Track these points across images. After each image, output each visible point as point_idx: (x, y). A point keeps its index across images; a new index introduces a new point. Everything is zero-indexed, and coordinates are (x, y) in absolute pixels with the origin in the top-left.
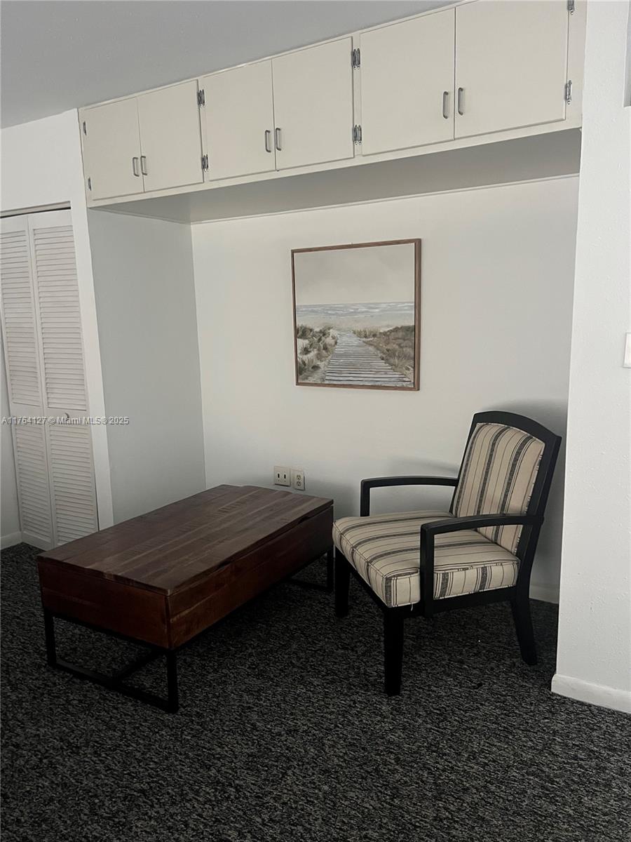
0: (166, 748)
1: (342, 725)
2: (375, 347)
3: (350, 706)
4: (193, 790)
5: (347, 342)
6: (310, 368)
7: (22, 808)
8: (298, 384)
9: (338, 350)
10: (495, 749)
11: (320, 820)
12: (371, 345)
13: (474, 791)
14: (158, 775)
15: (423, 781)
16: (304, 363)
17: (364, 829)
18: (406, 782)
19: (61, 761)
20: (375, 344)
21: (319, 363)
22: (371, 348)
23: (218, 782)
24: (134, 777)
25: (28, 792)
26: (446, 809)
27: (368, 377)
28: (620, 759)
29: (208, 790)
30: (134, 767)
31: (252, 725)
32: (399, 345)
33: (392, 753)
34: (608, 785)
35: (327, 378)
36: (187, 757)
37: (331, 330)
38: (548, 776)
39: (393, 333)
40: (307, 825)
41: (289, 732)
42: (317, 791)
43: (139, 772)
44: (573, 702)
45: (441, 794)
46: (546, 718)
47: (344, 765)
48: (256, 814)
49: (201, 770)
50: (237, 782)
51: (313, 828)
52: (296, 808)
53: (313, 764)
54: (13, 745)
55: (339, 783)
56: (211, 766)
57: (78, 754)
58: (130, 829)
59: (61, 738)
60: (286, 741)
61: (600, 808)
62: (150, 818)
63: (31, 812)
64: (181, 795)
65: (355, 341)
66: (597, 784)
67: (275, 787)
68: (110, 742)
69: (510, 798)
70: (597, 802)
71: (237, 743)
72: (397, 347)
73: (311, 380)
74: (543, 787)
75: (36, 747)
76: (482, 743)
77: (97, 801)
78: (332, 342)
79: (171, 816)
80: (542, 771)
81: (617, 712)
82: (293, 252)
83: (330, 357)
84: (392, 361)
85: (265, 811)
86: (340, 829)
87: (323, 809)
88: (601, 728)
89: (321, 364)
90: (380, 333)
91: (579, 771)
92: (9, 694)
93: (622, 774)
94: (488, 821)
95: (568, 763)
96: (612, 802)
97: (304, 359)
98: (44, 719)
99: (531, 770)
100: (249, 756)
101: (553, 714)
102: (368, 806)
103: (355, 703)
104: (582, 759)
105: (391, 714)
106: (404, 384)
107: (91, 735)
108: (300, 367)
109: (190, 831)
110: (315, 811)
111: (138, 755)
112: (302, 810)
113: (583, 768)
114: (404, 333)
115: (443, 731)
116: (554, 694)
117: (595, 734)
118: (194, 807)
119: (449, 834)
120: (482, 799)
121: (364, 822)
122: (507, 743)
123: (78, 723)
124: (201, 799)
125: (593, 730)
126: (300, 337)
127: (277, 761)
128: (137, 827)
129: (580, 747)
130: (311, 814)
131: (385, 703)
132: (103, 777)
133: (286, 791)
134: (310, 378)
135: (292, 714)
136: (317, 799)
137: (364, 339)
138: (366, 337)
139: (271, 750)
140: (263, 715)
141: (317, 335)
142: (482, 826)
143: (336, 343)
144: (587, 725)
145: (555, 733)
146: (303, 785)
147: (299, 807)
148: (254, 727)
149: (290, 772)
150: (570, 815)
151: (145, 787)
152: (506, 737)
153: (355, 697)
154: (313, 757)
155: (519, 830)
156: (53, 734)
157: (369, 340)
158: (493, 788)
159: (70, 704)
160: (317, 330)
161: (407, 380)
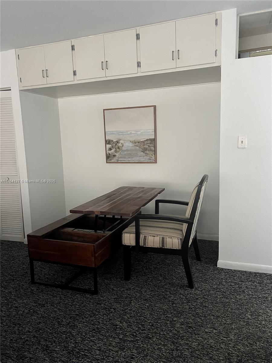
0: (81, 300)
1: (147, 285)
2: (139, 147)
3: (147, 279)
4: (97, 312)
5: (128, 145)
6: (112, 156)
7: (28, 327)
8: (107, 162)
9: (124, 148)
10: (203, 286)
11: (149, 314)
12: (138, 146)
13: (200, 299)
14: (81, 309)
15: (181, 298)
16: (109, 154)
17: (166, 315)
18: (175, 299)
19: (38, 309)
20: (139, 146)
21: (116, 154)
22: (137, 148)
23: (106, 308)
24: (71, 311)
25: (28, 321)
26: (192, 305)
27: (136, 159)
28: (245, 284)
29: (103, 311)
30: (70, 308)
31: (112, 289)
32: (149, 146)
33: (168, 291)
34: (243, 292)
35: (119, 160)
36: (90, 302)
37: (121, 141)
38: (223, 292)
39: (146, 142)
40: (145, 316)
41: (127, 290)
42: (144, 306)
43: (73, 309)
44: (225, 269)
45: (189, 301)
46: (218, 275)
47: (151, 297)
48: (125, 316)
49: (98, 305)
50: (113, 307)
51: (147, 317)
52: (139, 312)
53: (140, 298)
54: (14, 307)
55: (152, 303)
56: (101, 304)
57: (44, 307)
58: (77, 327)
59: (34, 302)
60: (127, 292)
61: (243, 298)
62: (84, 322)
63: (33, 328)
64: (93, 314)
65: (131, 145)
66: (240, 292)
67: (128, 307)
68: (56, 301)
69: (213, 299)
70: (242, 296)
71: (108, 295)
72: (148, 147)
73: (113, 161)
74: (222, 295)
75: (25, 307)
76: (198, 285)
77: (59, 320)
78: (121, 145)
79: (92, 321)
80: (221, 290)
81: (241, 271)
82: (104, 110)
83: (120, 152)
84: (146, 152)
85: (128, 314)
86: (157, 316)
87: (149, 311)
88: (237, 276)
89: (117, 154)
90: (141, 142)
91: (233, 289)
92: (4, 290)
93: (248, 288)
94: (208, 307)
95: (229, 287)
96: (246, 296)
97: (109, 153)
98: (24, 297)
99: (217, 290)
100: (115, 299)
101: (220, 273)
102: (164, 308)
103: (149, 278)
104: (233, 285)
105: (163, 280)
106: (151, 161)
107: (47, 300)
108: (108, 156)
109: (101, 324)
110: (146, 312)
111: (70, 304)
112: (141, 312)
113: (234, 288)
114: (150, 142)
115: (184, 283)
116: (218, 268)
117: (235, 278)
118: (100, 317)
119: (195, 312)
120: (204, 301)
121: (165, 313)
122: (207, 284)
123: (39, 297)
124: (101, 314)
125: (235, 277)
126: (108, 144)
127: (126, 299)
128: (79, 326)
129: (231, 282)
130: (145, 313)
131: (160, 277)
132: (58, 312)
133: (133, 307)
134: (112, 160)
135: (126, 284)
136: (145, 308)
137: (135, 144)
138: (135, 143)
139: (122, 296)
140: (115, 285)
141: (115, 143)
142: (206, 308)
143: (123, 146)
144: (232, 275)
145: (222, 279)
146: (139, 305)
147: (140, 311)
148: (113, 290)
149: (132, 302)
150: (234, 302)
151: (77, 313)
152: (206, 282)
153: (148, 276)
154: (139, 296)
155: (218, 308)
156: (30, 301)
157: (136, 144)
158: (206, 297)
159: (33, 291)
160: (115, 141)
161: (152, 159)
